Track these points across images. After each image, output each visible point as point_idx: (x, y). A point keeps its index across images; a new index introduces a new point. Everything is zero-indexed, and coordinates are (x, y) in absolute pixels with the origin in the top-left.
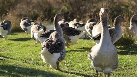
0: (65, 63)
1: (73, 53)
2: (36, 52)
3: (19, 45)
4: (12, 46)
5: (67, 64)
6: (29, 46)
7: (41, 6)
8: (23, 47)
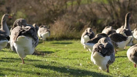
0: (113, 68)
1: (122, 59)
2: (84, 58)
3: (67, 52)
4: (60, 53)
5: (116, 69)
6: (77, 52)
7: (86, 17)
8: (71, 53)
